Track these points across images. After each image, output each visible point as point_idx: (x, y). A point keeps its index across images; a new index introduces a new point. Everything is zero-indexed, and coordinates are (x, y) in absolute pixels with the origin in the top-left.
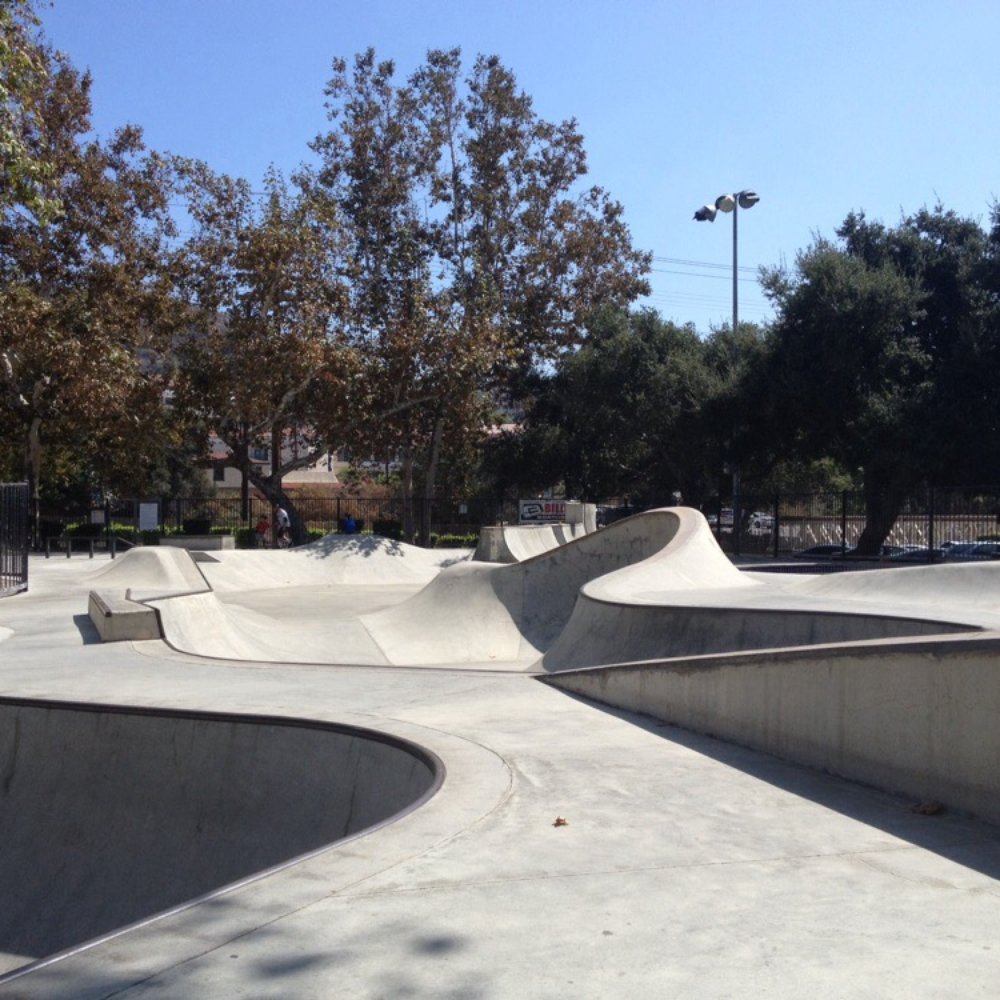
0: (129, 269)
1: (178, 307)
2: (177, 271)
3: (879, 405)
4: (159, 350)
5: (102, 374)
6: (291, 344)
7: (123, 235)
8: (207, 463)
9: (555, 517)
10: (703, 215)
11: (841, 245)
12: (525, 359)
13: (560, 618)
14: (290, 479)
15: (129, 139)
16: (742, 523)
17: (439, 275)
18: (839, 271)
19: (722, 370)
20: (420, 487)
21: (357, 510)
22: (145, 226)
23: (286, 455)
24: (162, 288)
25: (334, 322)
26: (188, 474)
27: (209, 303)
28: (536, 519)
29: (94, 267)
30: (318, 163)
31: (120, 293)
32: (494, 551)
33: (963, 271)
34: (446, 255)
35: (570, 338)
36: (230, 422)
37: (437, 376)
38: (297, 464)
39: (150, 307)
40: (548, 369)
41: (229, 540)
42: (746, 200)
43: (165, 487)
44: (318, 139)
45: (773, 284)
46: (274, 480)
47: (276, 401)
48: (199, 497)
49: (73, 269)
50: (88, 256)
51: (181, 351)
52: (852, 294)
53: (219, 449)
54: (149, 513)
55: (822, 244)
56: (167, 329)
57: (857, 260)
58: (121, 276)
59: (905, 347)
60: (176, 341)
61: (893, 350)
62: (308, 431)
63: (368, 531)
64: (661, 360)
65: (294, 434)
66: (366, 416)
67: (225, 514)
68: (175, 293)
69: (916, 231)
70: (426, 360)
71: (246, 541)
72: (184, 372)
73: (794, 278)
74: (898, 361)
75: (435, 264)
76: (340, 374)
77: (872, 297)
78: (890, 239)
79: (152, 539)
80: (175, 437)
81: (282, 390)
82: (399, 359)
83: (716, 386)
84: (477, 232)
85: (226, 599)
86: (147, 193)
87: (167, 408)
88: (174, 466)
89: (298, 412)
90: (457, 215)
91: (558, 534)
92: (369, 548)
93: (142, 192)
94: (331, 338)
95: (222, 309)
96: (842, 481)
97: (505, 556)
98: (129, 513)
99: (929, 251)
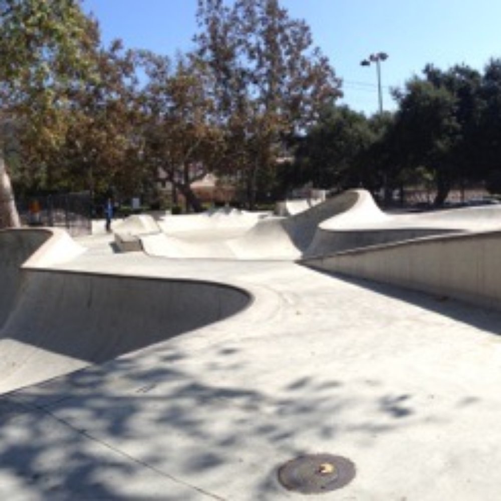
0: (122, 100)
1: (143, 115)
2: (141, 100)
3: (441, 145)
4: (136, 134)
5: (115, 146)
6: (190, 127)
7: (118, 87)
8: (159, 180)
9: (308, 196)
10: (365, 63)
11: (423, 77)
12: (292, 129)
13: (310, 238)
14: (194, 185)
15: (117, 45)
16: (389, 195)
17: (253, 92)
18: (424, 89)
19: (376, 131)
20: (249, 187)
21: (222, 197)
22: (127, 81)
23: (191, 175)
24: (136, 108)
25: (208, 117)
26: (151, 186)
27: (156, 112)
28: (299, 198)
29: (108, 101)
30: (197, 46)
31: (119, 111)
32: (281, 212)
33: (473, 91)
34: (256, 82)
35: (312, 118)
36: (167, 163)
37: (254, 137)
38: (197, 178)
39: (131, 116)
40: (303, 132)
41: (168, 212)
42: (383, 56)
43: (142, 191)
44: (195, 36)
45: (396, 94)
46: (187, 186)
47: (185, 152)
48: (156, 194)
49: (100, 103)
50: (106, 97)
51: (145, 134)
52: (428, 98)
53: (163, 174)
54: (136, 202)
55: (416, 77)
56: (138, 125)
57: (430, 84)
58: (119, 104)
59: (450, 121)
60: (142, 129)
61: (446, 122)
62: (200, 164)
63: (227, 205)
64: (351, 126)
65: (195, 166)
66: (224, 156)
67: (166, 201)
68: (141, 109)
69: (454, 73)
70: (249, 131)
71: (176, 211)
72: (147, 142)
73: (404, 91)
74: (448, 127)
75: (251, 87)
76: (212, 139)
77: (437, 100)
78: (444, 76)
79: (138, 212)
80: (145, 171)
81: (188, 147)
82: (237, 131)
83: (374, 137)
84: (269, 72)
85: (169, 236)
86: (127, 67)
87: (140, 158)
88: (145, 182)
89: (195, 156)
90: (260, 65)
91: (309, 203)
92: (227, 212)
93: (124, 66)
94: (207, 123)
95: (161, 114)
96: (428, 176)
97: (286, 213)
98: (128, 202)
99: (459, 82)
